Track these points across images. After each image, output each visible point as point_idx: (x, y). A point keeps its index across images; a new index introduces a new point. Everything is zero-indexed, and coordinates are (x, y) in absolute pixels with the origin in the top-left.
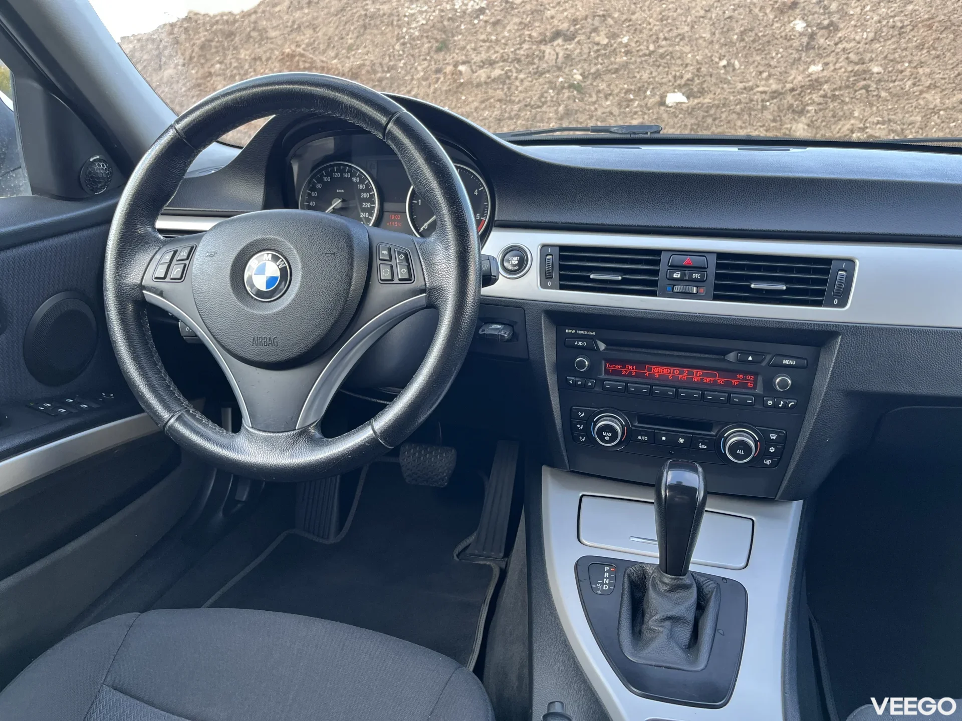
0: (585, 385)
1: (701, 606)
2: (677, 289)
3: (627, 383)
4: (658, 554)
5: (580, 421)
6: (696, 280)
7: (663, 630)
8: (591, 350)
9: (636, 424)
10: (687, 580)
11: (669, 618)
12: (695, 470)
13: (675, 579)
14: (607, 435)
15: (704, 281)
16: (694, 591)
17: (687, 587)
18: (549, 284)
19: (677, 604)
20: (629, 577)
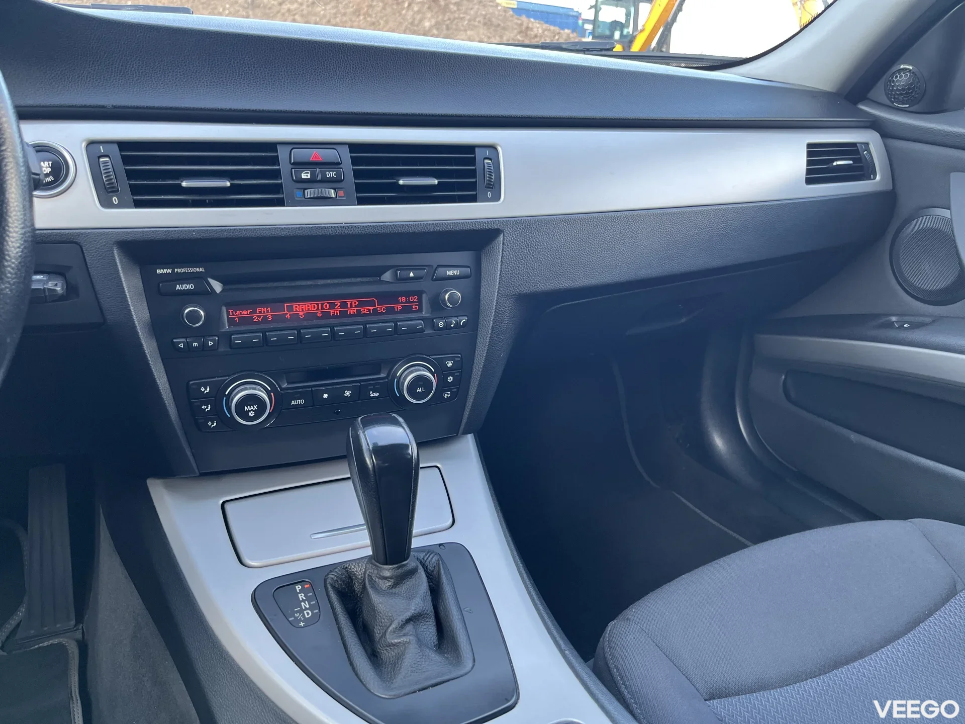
0: (204, 346)
1: (435, 590)
2: (309, 193)
3: (264, 332)
5: (206, 399)
6: (331, 181)
7: (408, 638)
8: (202, 294)
9: (285, 385)
10: (411, 563)
11: (409, 621)
12: (396, 423)
13: (398, 568)
14: (251, 410)
15: (342, 181)
16: (421, 571)
17: (412, 572)
18: (115, 200)
19: (410, 598)
20: (333, 587)
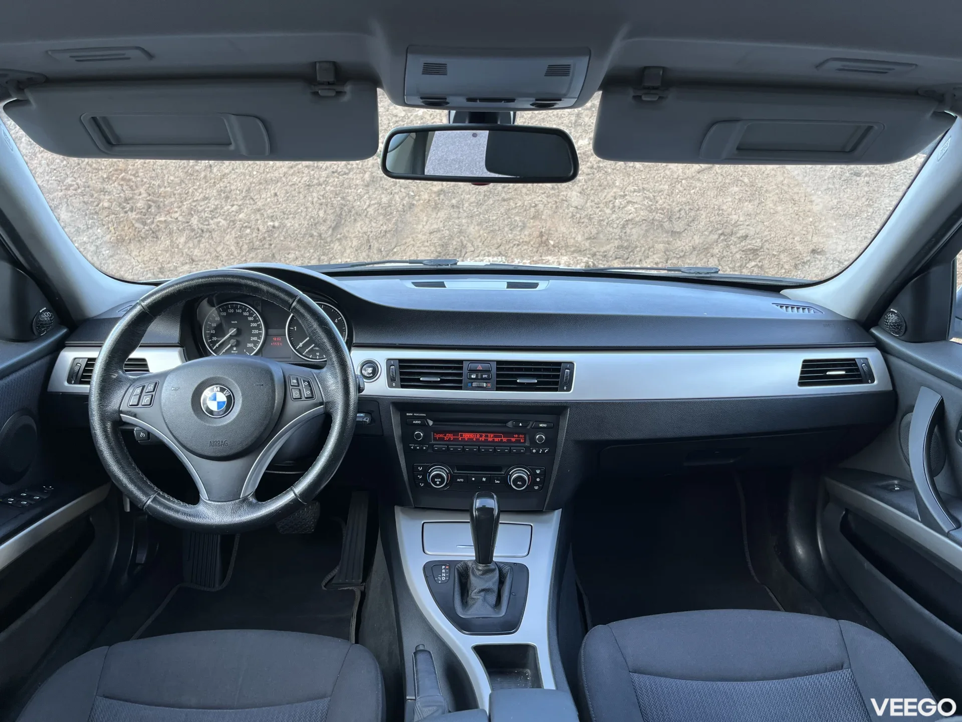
0: (421, 449)
1: (501, 582)
2: (474, 384)
3: (448, 445)
4: (474, 554)
5: (420, 473)
6: (485, 379)
7: (480, 597)
8: (423, 426)
9: (456, 471)
10: (492, 566)
11: (483, 590)
12: (493, 498)
13: (485, 566)
14: (438, 481)
15: (490, 379)
16: (497, 571)
17: (493, 570)
18: (394, 384)
19: (487, 581)
20: (458, 570)
